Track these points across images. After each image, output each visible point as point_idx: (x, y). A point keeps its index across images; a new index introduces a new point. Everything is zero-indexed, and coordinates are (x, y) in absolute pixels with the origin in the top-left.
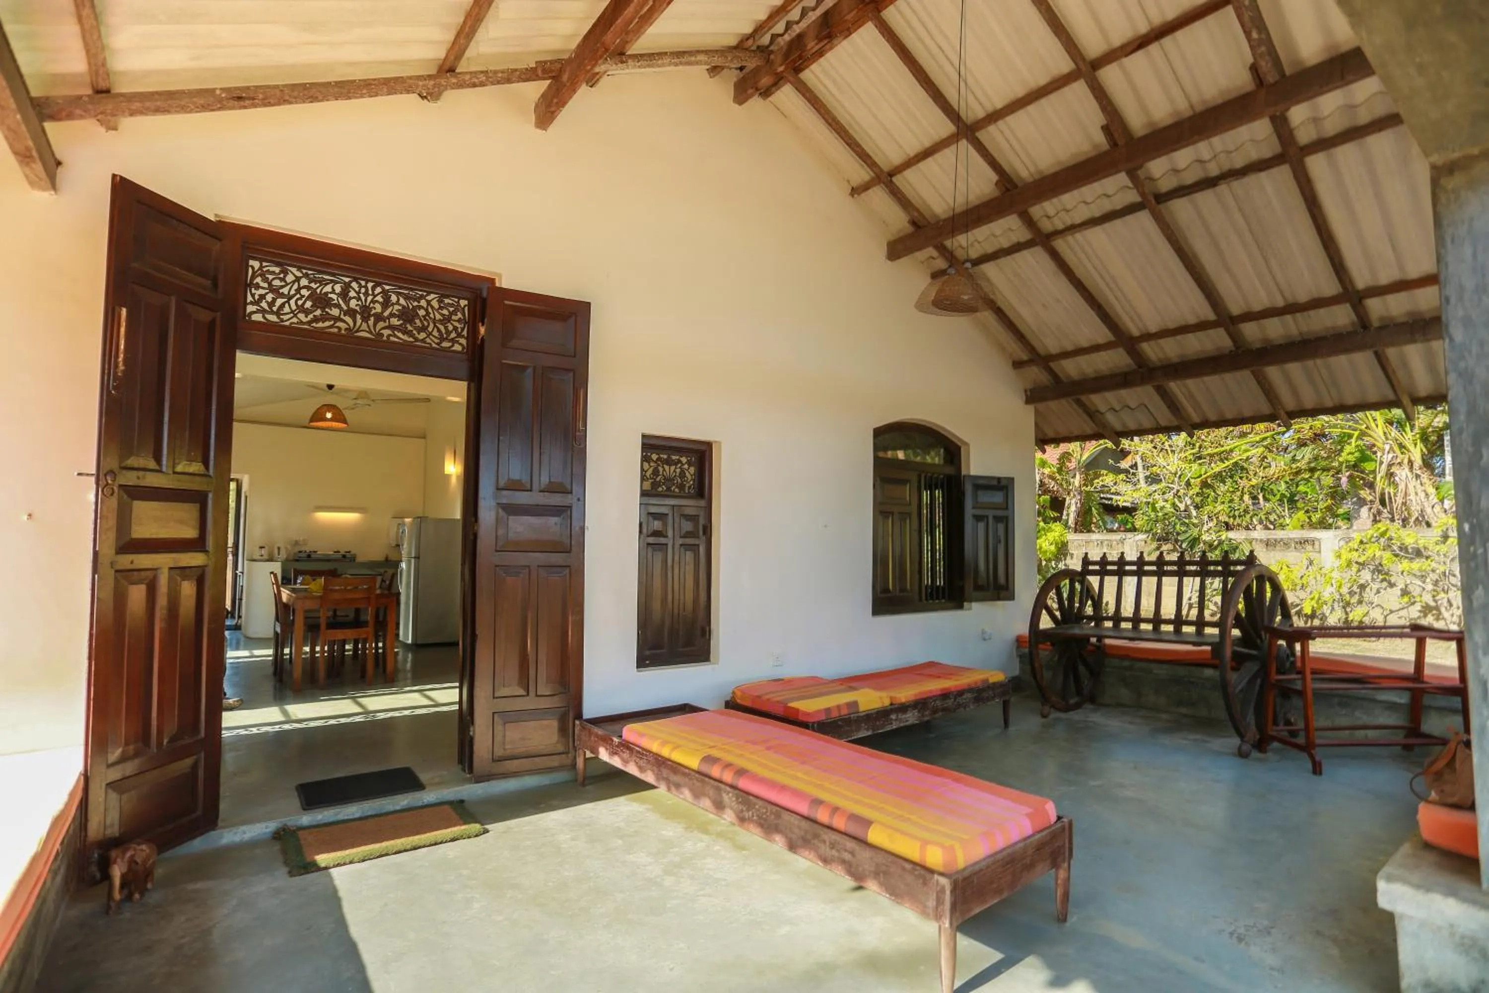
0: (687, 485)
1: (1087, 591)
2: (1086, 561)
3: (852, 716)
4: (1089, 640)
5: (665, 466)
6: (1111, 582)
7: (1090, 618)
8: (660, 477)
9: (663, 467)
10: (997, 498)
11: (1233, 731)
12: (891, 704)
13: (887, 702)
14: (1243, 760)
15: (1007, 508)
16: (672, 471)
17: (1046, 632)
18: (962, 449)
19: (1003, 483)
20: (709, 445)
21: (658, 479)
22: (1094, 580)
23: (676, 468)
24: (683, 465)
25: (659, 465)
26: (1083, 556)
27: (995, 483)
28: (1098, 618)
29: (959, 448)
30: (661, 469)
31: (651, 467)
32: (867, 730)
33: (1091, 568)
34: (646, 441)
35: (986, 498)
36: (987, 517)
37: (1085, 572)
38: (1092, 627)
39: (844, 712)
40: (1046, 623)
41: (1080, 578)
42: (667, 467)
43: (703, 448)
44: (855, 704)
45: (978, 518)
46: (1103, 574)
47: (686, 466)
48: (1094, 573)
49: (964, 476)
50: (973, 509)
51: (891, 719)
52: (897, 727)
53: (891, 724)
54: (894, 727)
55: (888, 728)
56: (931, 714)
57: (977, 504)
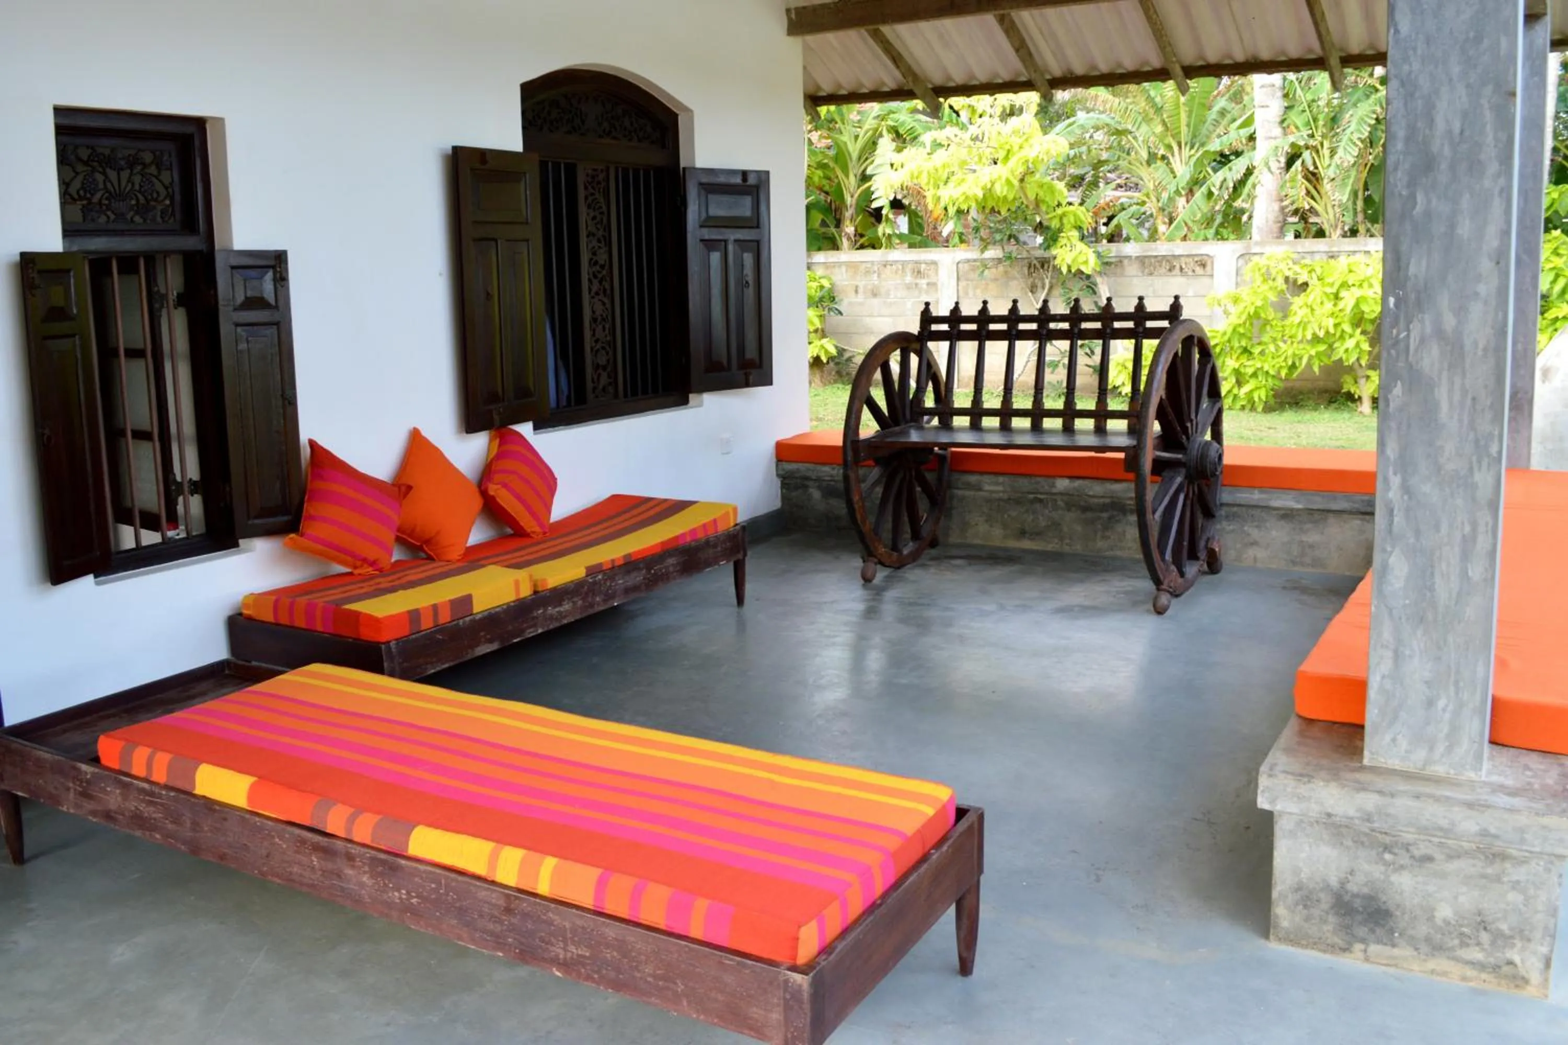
0: (160, 207)
1: (928, 370)
2: (927, 318)
3: (461, 622)
4: (933, 450)
5: (108, 170)
6: (967, 350)
7: (931, 412)
8: (98, 195)
9: (104, 173)
10: (744, 208)
11: (1146, 572)
12: (535, 592)
13: (526, 591)
14: (1161, 616)
15: (758, 227)
16: (123, 183)
17: (870, 443)
18: (680, 118)
19: (752, 180)
20: (199, 123)
21: (95, 199)
22: (939, 350)
23: (131, 174)
24: (145, 166)
25: (94, 170)
26: (922, 307)
27: (738, 180)
28: (945, 410)
29: (675, 116)
30: (100, 178)
31: (77, 173)
32: (490, 641)
33: (934, 327)
34: (66, 122)
35: (720, 207)
36: (726, 241)
37: (926, 334)
38: (936, 428)
39: (445, 617)
40: (869, 427)
41: (917, 346)
42: (112, 175)
43: (190, 129)
44: (467, 600)
45: (710, 245)
46: (954, 336)
47: (153, 170)
48: (939, 336)
49: (684, 169)
50: (701, 226)
51: (534, 618)
52: (546, 629)
53: (535, 626)
54: (540, 631)
55: (530, 633)
56: (605, 601)
57: (709, 218)
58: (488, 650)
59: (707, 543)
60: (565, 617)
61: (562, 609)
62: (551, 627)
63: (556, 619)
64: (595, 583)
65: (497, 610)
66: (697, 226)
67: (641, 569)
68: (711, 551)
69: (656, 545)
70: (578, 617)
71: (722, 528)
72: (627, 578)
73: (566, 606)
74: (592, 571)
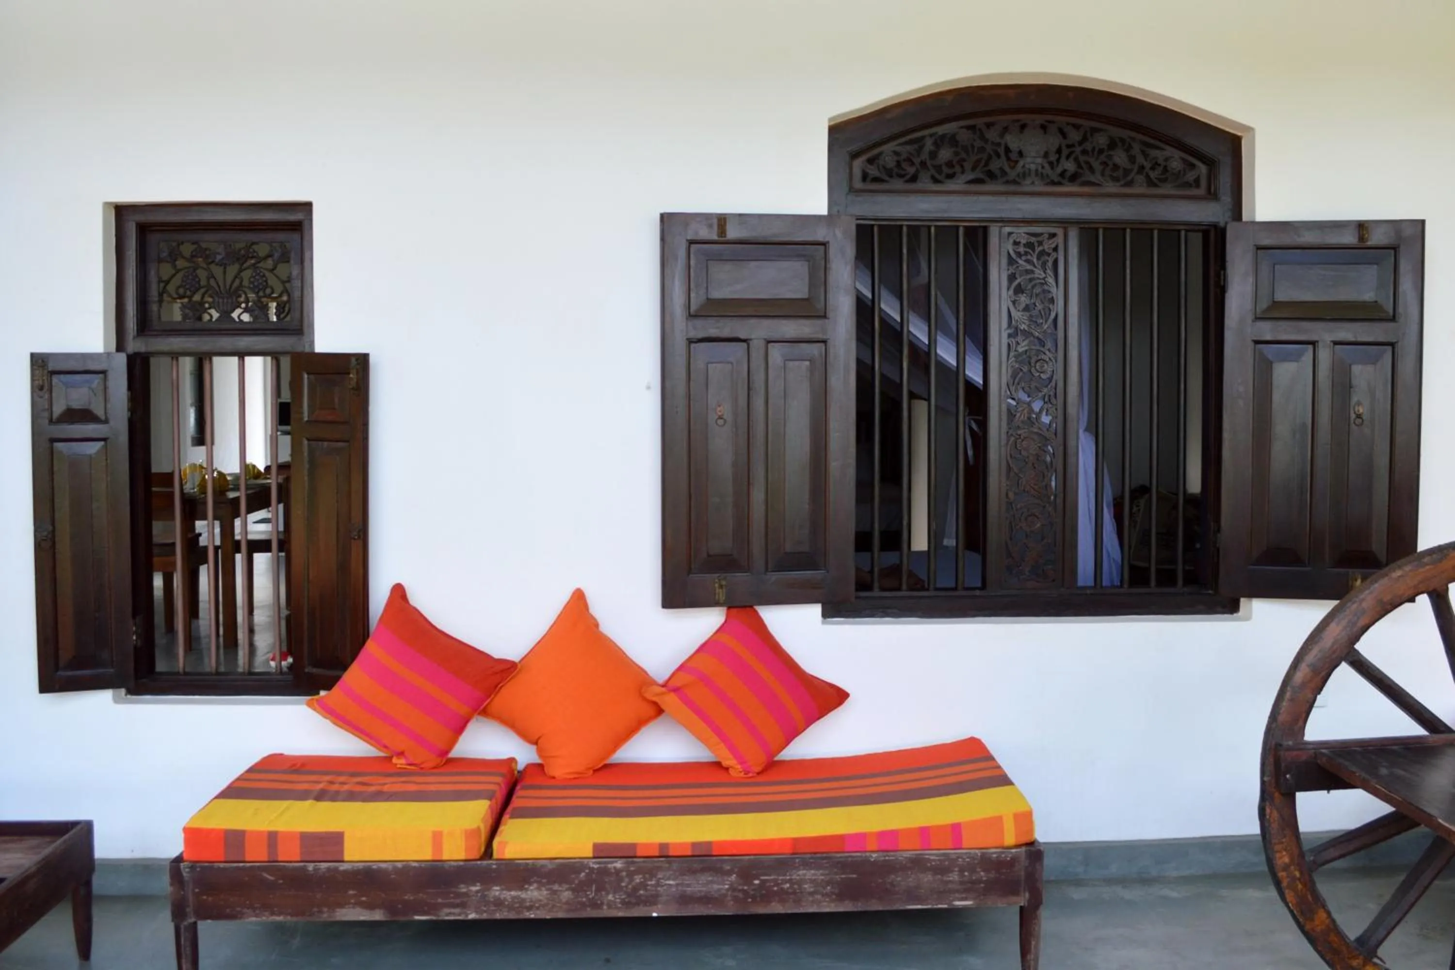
9: (208, 270)
15: (1394, 319)
23: (241, 271)
24: (258, 260)
30: (202, 274)
32: (370, 906)
36: (1314, 343)
42: (217, 271)
44: (336, 840)
50: (1257, 319)
51: (458, 895)
52: (485, 916)
53: (463, 905)
54: (472, 916)
55: (449, 914)
56: (626, 904)
57: (1276, 305)
58: (362, 918)
59: (918, 863)
60: (529, 909)
61: (523, 895)
62: (498, 916)
63: (510, 908)
64: (604, 872)
65: (383, 865)
66: (1250, 318)
67: (729, 873)
68: (927, 878)
69: (783, 842)
70: (561, 915)
71: (972, 842)
72: (688, 880)
73: (533, 893)
74: (602, 851)
